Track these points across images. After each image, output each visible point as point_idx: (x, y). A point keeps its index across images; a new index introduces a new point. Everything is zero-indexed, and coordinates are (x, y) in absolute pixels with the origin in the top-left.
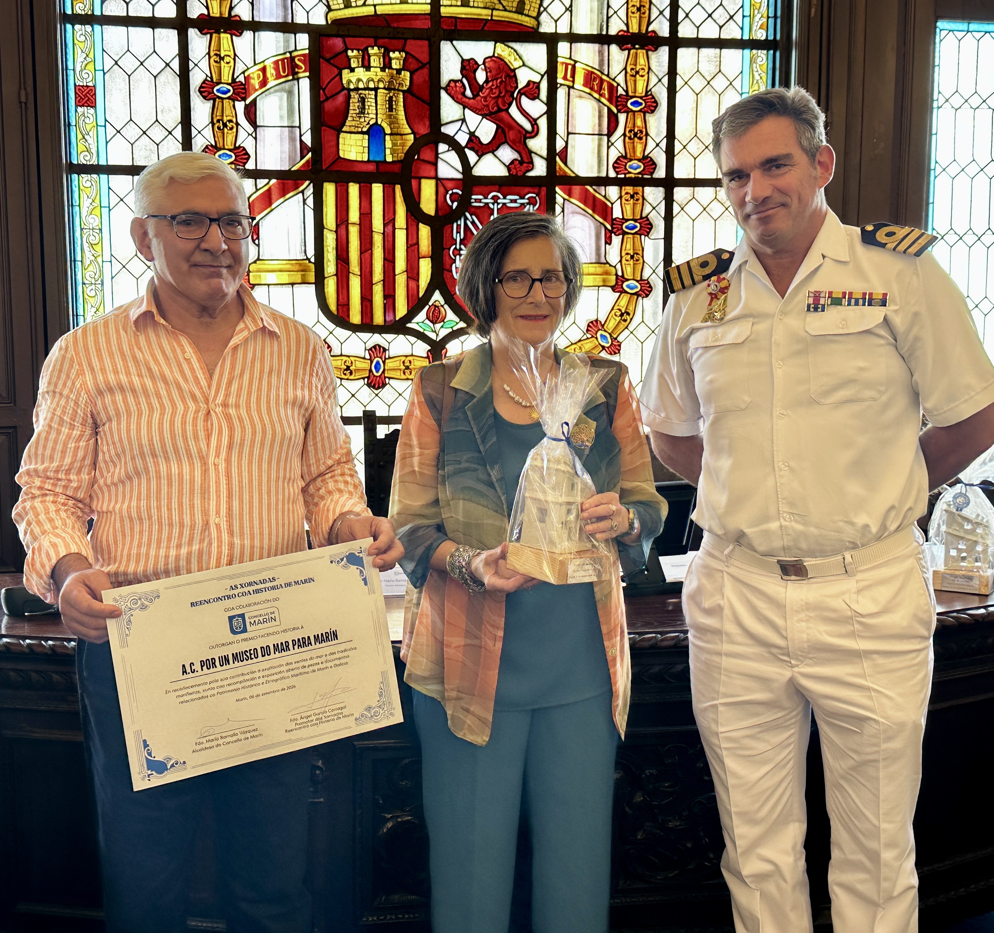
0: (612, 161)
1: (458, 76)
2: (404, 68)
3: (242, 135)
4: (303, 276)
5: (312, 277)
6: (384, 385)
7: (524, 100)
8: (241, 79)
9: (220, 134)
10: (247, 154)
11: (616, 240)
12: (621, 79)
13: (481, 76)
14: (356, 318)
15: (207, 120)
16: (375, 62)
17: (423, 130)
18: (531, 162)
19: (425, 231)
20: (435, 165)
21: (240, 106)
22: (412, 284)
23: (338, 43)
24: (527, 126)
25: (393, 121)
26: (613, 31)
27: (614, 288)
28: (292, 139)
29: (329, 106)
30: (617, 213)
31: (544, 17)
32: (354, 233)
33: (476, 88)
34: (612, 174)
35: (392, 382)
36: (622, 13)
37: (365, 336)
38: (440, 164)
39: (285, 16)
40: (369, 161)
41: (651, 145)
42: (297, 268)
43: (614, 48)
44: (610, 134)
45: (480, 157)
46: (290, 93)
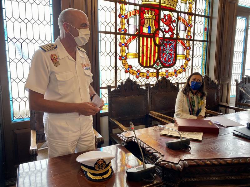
0: (186, 35)
1: (163, 17)
2: (154, 15)
3: (126, 26)
4: (136, 56)
5: (137, 57)
6: (149, 78)
7: (173, 23)
8: (126, 14)
9: (122, 26)
10: (127, 30)
11: (186, 50)
12: (187, 21)
13: (167, 18)
14: (145, 65)
15: (120, 23)
16: (150, 13)
17: (157, 28)
18: (174, 35)
19: (157, 48)
20: (159, 34)
21: (126, 20)
22: (154, 58)
23: (144, 8)
24: (173, 28)
25: (152, 25)
26: (187, 12)
27: (185, 60)
28: (135, 28)
29: (142, 21)
30: (186, 46)
31: (177, 8)
32: (145, 47)
33: (166, 20)
34: (186, 38)
35: (150, 78)
36: (188, 8)
37: (146, 68)
38: (160, 34)
39: (135, 2)
40: (148, 33)
41: (191, 33)
42: (135, 54)
43: (187, 15)
44: (186, 31)
45: (166, 33)
46: (135, 18)
